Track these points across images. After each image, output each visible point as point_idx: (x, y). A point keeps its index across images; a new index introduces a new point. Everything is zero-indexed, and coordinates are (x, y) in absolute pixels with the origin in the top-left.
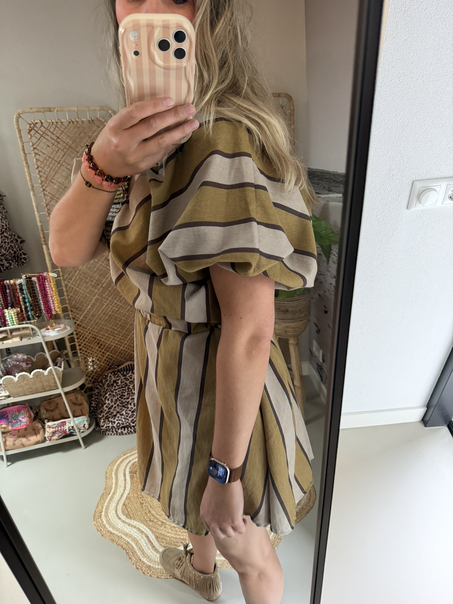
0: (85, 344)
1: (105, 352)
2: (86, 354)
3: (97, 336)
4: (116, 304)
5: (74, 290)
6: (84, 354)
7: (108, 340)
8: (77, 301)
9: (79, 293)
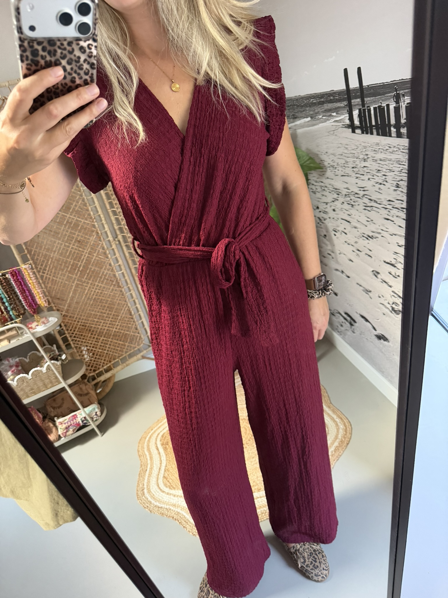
0: (76, 334)
1: (99, 337)
2: (80, 343)
3: (87, 323)
4: (98, 286)
5: (51, 279)
6: (78, 344)
7: (99, 325)
8: (57, 291)
9: (57, 282)
